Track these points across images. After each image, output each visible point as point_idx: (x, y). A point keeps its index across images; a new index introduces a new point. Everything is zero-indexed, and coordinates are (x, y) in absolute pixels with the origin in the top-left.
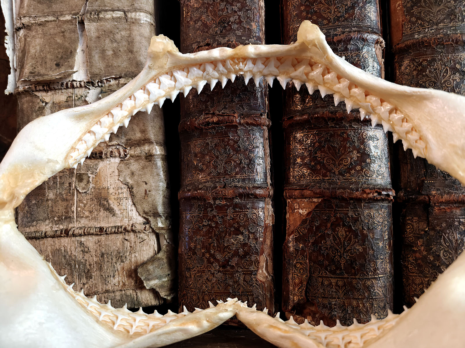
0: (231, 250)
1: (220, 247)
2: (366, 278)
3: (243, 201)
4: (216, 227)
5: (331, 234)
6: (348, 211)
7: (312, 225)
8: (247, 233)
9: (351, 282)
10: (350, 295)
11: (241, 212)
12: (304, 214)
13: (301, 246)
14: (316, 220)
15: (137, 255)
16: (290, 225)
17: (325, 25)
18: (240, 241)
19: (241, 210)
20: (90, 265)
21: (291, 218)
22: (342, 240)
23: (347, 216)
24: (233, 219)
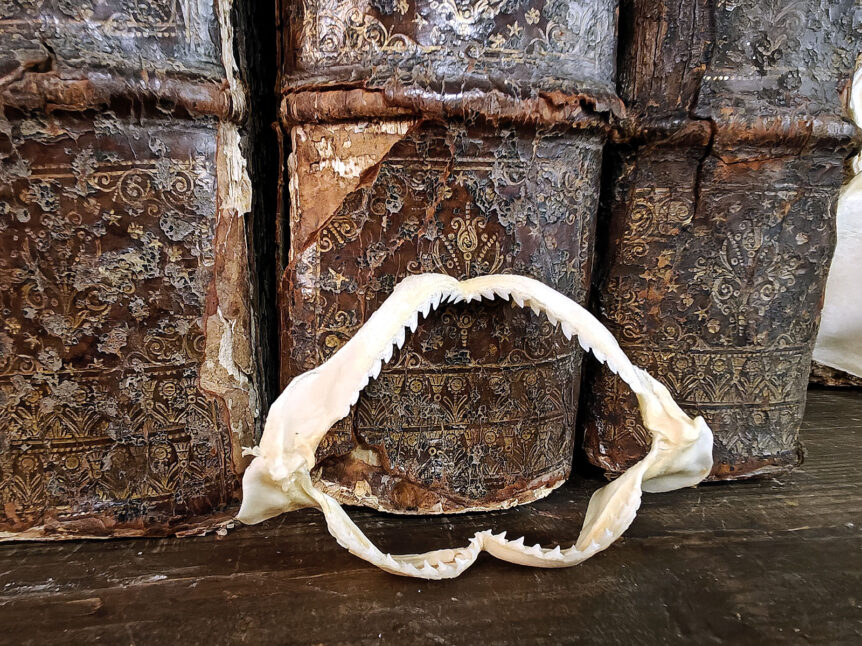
0: (101, 303)
1: (56, 296)
2: (524, 368)
3: (131, 127)
4: (35, 225)
5: (436, 239)
6: (490, 164)
7: (377, 211)
8: (156, 244)
9: (486, 381)
10: (480, 416)
11: (125, 168)
12: (350, 176)
13: (339, 283)
14: (392, 197)
16: (305, 215)
18: (133, 273)
19: (126, 160)
21: (308, 191)
22: (467, 260)
23: (485, 181)
24: (99, 195)
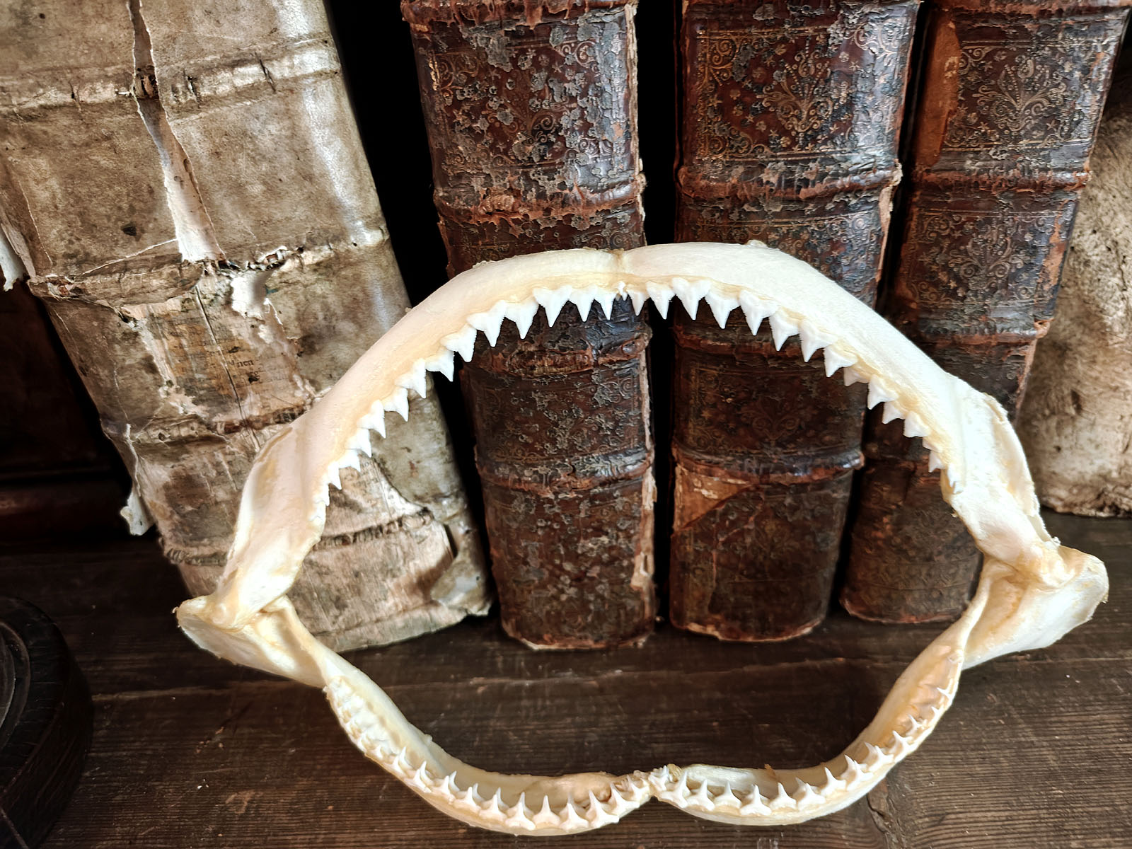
0: (589, 558)
1: (570, 556)
2: (799, 579)
3: (606, 489)
4: (561, 529)
5: (754, 529)
6: (784, 497)
7: (724, 519)
8: (615, 532)
9: (777, 586)
10: (773, 601)
11: (603, 505)
12: (710, 497)
14: (732, 513)
15: (417, 562)
17: (785, 149)
18: (604, 544)
19: (603, 502)
20: (338, 590)
21: (688, 498)
22: (770, 536)
23: (781, 505)
24: (590, 517)
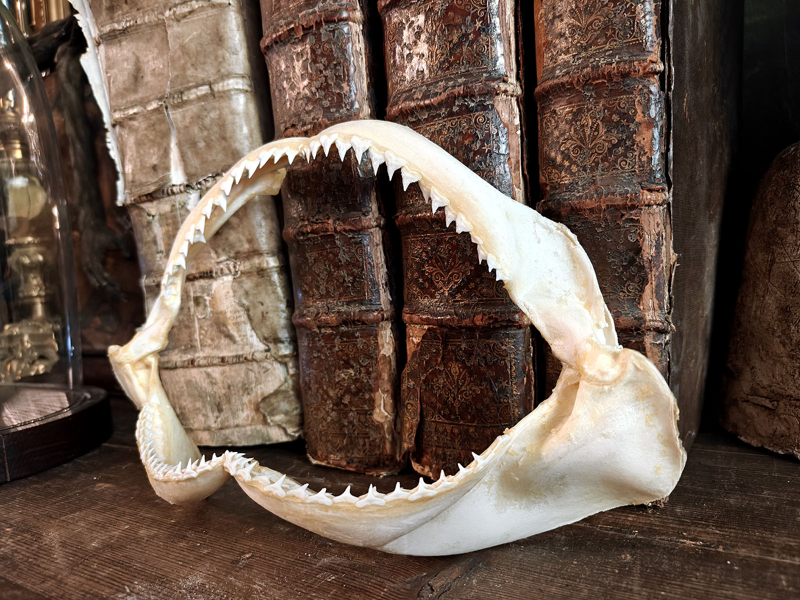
0: (343, 386)
1: (331, 383)
2: (484, 427)
3: (350, 329)
5: (443, 370)
6: (460, 342)
7: (422, 359)
8: (358, 366)
9: (468, 430)
10: (466, 445)
11: (349, 342)
12: (416, 344)
14: (426, 354)
15: (262, 387)
18: (352, 376)
19: (349, 339)
20: (220, 398)
22: (456, 379)
23: (459, 348)
24: (341, 350)
